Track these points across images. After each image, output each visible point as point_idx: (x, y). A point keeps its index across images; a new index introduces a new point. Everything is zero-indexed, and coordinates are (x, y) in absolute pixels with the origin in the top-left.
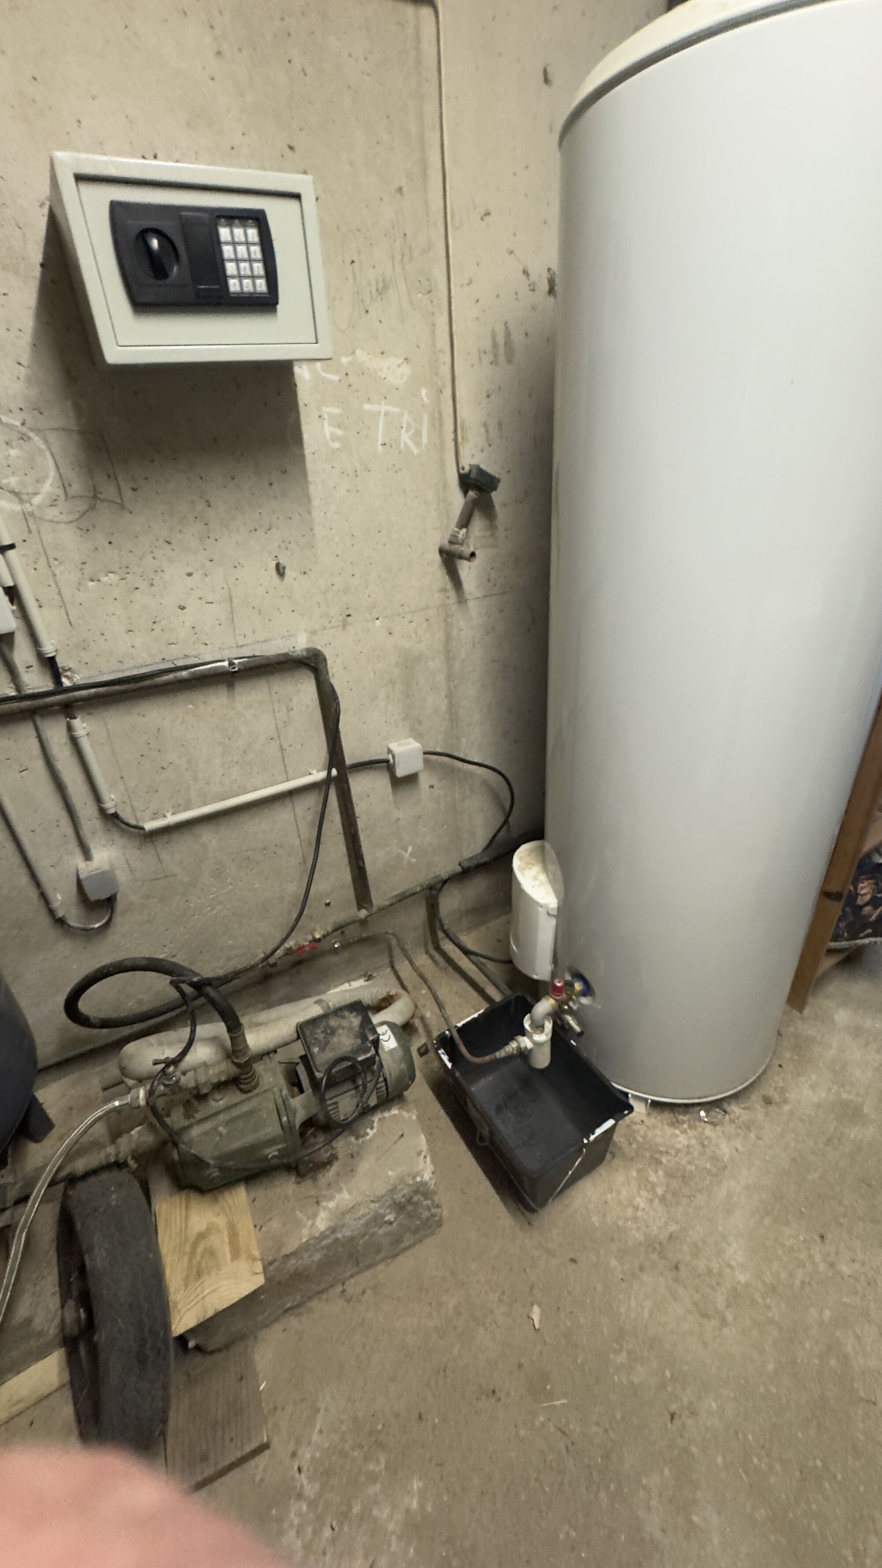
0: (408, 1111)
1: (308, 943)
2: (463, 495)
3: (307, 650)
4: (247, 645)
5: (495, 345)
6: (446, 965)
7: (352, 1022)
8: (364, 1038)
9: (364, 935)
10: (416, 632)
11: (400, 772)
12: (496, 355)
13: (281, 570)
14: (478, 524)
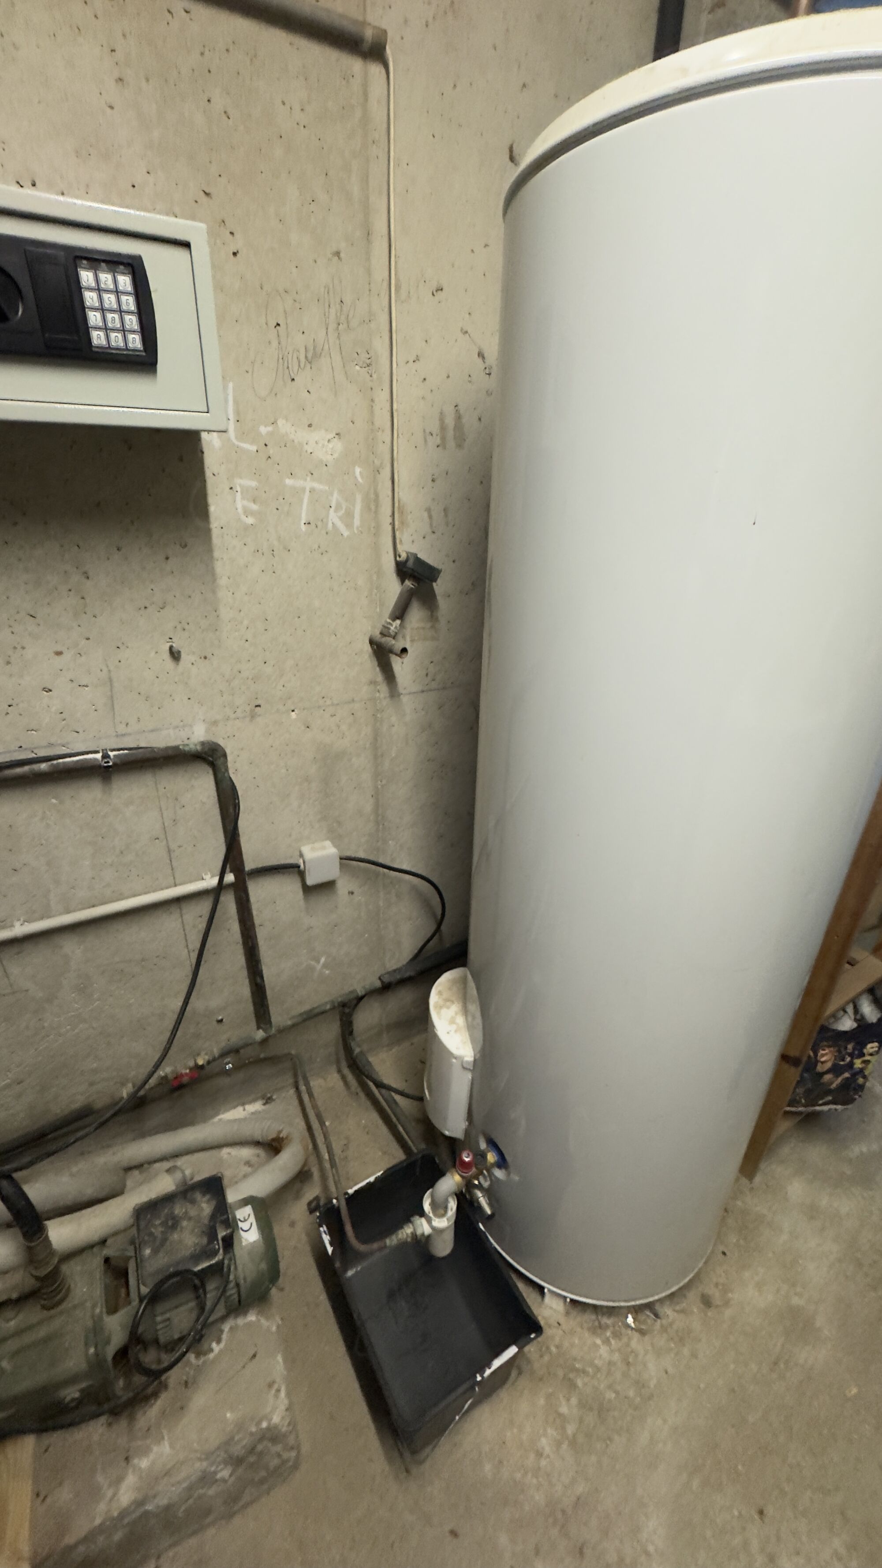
0: (267, 1319)
1: (188, 1071)
2: (400, 583)
3: (203, 744)
4: (130, 734)
5: (443, 428)
6: (359, 1090)
7: (202, 1209)
8: (212, 1235)
9: (262, 1056)
10: (339, 727)
11: (310, 881)
12: (443, 439)
13: (176, 655)
14: (416, 615)
